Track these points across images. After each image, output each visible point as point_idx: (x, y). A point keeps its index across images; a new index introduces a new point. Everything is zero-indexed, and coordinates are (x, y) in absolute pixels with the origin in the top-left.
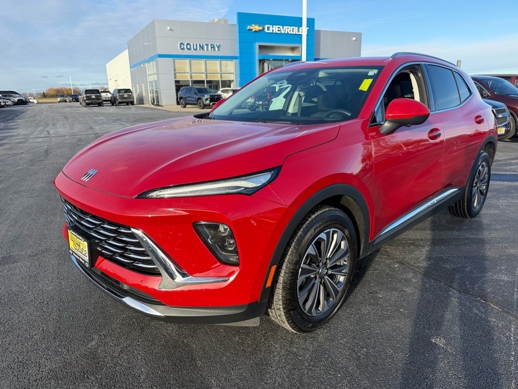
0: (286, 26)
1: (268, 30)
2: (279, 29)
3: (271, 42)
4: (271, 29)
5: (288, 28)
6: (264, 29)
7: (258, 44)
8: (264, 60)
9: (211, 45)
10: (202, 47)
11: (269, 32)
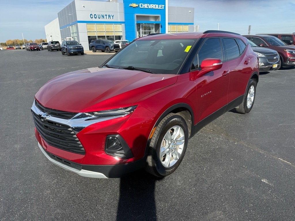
2: (148, 6)
4: (143, 6)
5: (153, 5)
6: (139, 5)
7: (136, 15)
8: (140, 24)
9: (109, 15)
10: (103, 17)
11: (142, 7)
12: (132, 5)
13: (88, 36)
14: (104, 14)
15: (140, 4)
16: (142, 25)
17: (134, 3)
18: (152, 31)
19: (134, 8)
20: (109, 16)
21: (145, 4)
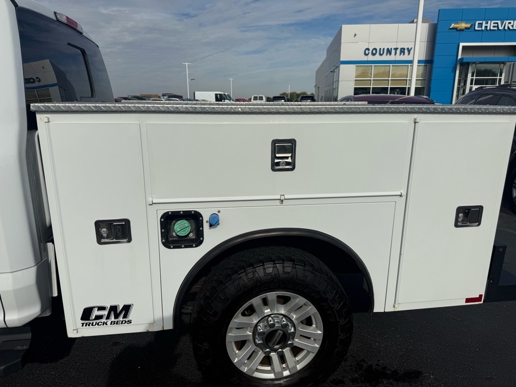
0: (507, 20)
1: (478, 27)
2: (496, 25)
3: (481, 42)
4: (484, 25)
5: (510, 23)
6: (473, 25)
7: (462, 45)
8: (468, 64)
9: (401, 49)
10: (389, 52)
11: (481, 29)
12: (456, 26)
13: (355, 88)
14: (392, 46)
15: (477, 22)
16: (474, 65)
17: (462, 20)
18: (498, 78)
19: (462, 32)
20: (402, 51)
21: (489, 22)
